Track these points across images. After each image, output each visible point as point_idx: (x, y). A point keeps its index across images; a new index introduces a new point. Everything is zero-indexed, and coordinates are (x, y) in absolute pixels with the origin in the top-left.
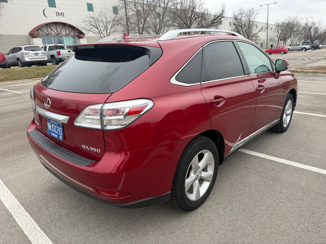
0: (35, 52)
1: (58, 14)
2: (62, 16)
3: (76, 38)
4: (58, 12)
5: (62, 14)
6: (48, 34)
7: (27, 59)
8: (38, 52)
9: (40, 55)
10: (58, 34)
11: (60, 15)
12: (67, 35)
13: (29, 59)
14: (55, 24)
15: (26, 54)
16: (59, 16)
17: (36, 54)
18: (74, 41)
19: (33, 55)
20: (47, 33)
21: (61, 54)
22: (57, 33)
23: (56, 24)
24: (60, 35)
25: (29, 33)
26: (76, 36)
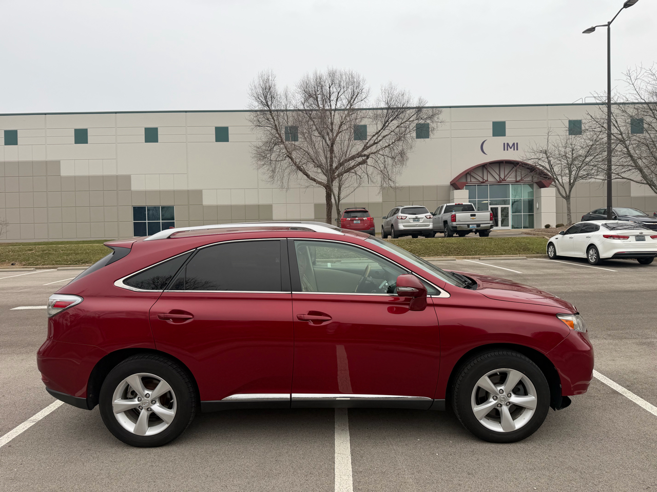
0: (414, 216)
1: (507, 146)
2: (514, 150)
3: (535, 186)
4: (508, 144)
5: (515, 146)
6: (483, 183)
7: (401, 227)
8: (419, 216)
9: (421, 221)
10: (500, 182)
11: (511, 148)
12: (517, 182)
13: (404, 226)
14: (498, 164)
15: (402, 219)
16: (507, 150)
17: (416, 220)
18: (531, 192)
19: (411, 221)
20: (481, 180)
21: (457, 220)
22: (498, 180)
23: (500, 163)
24: (504, 183)
25: (451, 183)
26: (536, 183)
